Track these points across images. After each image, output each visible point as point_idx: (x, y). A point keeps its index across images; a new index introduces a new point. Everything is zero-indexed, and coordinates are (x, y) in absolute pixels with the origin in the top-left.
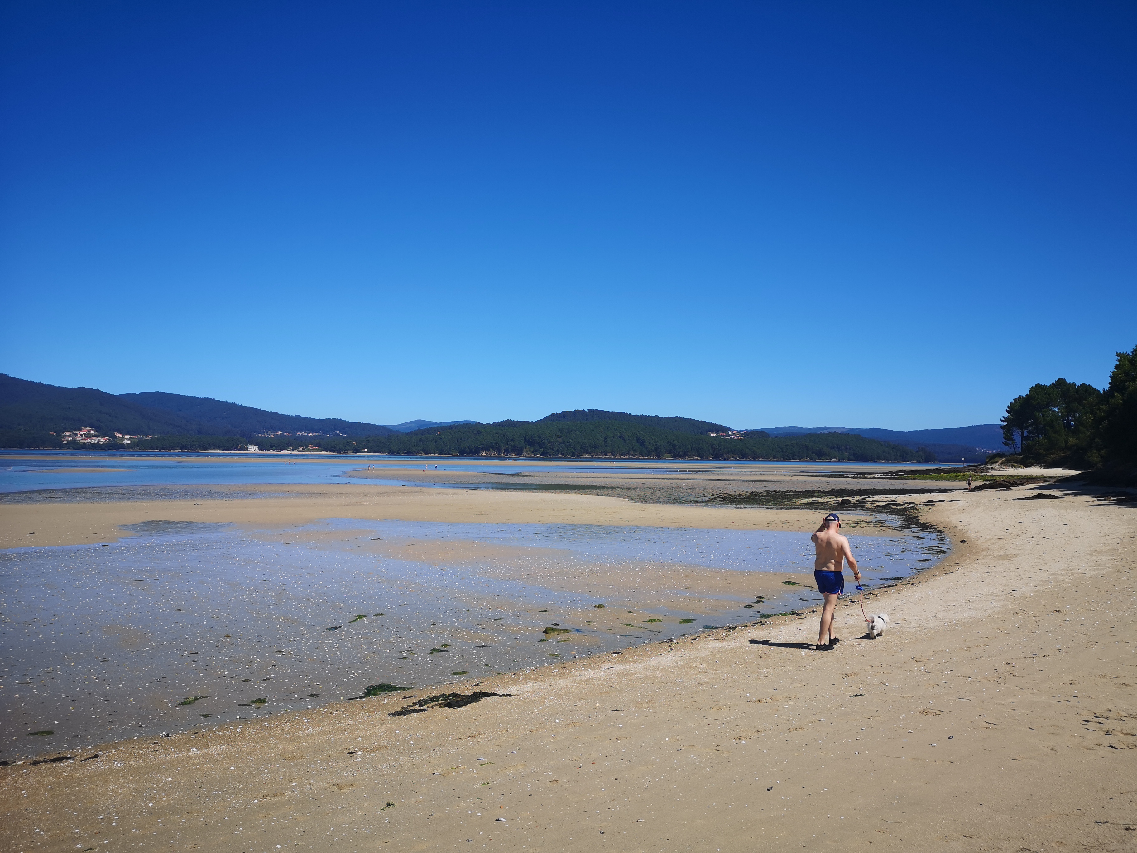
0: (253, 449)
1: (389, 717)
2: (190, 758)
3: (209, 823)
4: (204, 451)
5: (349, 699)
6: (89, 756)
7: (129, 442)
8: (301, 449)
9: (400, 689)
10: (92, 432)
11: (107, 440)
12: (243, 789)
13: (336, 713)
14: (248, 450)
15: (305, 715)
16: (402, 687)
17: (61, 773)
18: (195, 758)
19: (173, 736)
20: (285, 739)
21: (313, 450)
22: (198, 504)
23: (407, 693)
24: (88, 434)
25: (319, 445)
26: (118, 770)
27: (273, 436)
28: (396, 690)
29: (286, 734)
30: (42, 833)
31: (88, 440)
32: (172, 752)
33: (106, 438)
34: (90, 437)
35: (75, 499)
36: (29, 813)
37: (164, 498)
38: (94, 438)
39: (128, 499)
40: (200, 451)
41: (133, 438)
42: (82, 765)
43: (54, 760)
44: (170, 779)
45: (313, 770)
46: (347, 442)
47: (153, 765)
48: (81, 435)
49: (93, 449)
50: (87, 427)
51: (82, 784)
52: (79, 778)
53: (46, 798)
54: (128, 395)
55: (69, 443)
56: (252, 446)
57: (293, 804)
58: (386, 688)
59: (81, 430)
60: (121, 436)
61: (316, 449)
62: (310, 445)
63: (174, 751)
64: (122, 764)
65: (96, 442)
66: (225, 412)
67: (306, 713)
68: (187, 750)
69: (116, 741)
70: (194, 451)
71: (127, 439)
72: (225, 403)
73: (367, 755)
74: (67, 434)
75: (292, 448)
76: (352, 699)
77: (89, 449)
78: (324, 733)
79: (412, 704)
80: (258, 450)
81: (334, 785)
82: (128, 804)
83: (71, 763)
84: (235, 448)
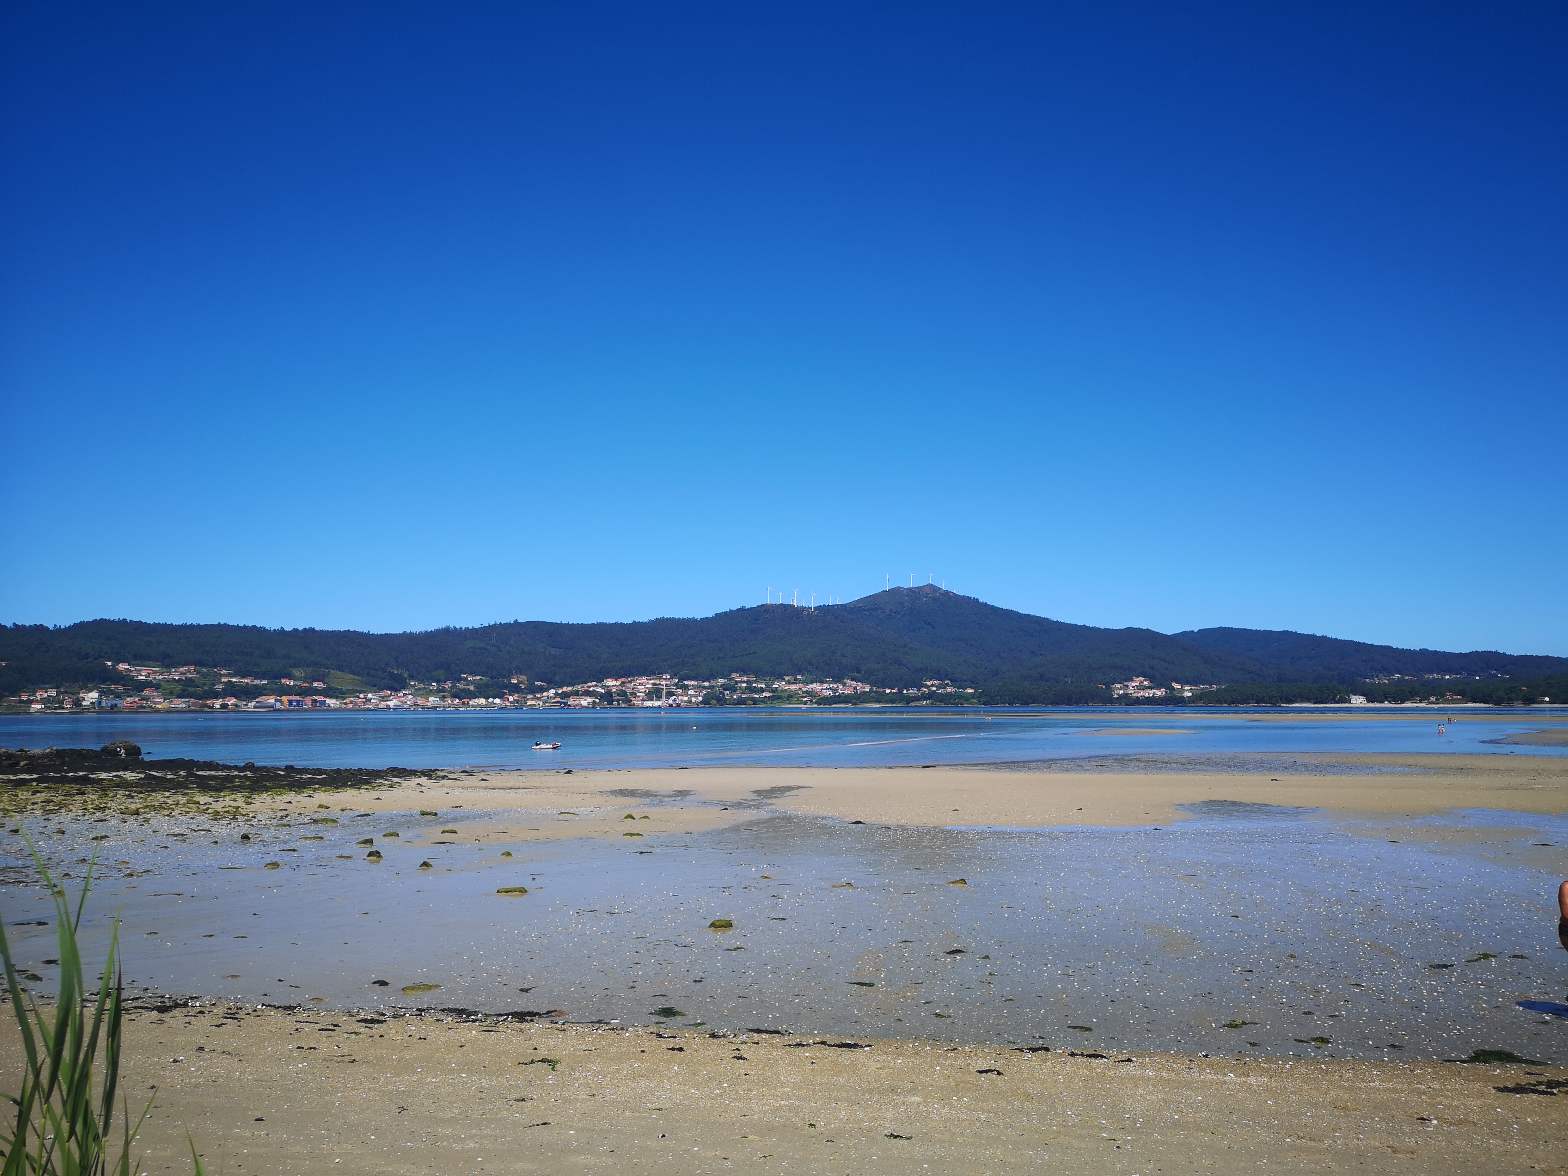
0: (1358, 701)
1: (1494, 1091)
2: (1225, 1082)
3: (1232, 1147)
4: (1287, 705)
5: (1445, 1061)
6: (1124, 1059)
7: (1190, 694)
8: (1433, 699)
9: (1526, 1062)
10: (1145, 683)
11: (1164, 693)
12: (1277, 1125)
13: (1419, 1071)
14: (1350, 703)
15: (1376, 1067)
16: (1530, 1061)
17: (1095, 1069)
18: (1231, 1084)
19: (1212, 1058)
20: (1341, 1087)
21: (1453, 701)
22: (1276, 780)
23: (1533, 1069)
24: (1141, 686)
25: (1463, 693)
26: (1149, 1079)
27: (1387, 682)
28: (1520, 1062)
29: (1343, 1081)
30: (1073, 1116)
31: (1142, 693)
32: (1207, 1073)
33: (1162, 690)
34: (1143, 690)
35: (1127, 769)
36: (1064, 1096)
37: (1234, 770)
38: (1148, 691)
39: (1188, 770)
40: (1282, 705)
41: (1195, 689)
42: (1115, 1066)
43: (1090, 1056)
44: (1200, 1098)
45: (1367, 1125)
46: (1512, 687)
47: (1185, 1081)
48: (1133, 687)
49: (1148, 705)
50: (1138, 676)
51: (1113, 1083)
52: (1110, 1077)
53: (1080, 1088)
54: (1185, 633)
55: (1121, 697)
56: (1356, 697)
57: (1331, 1153)
58: (1504, 1057)
59: (1132, 680)
60: (1180, 687)
61: (1459, 699)
62: (1448, 694)
63: (1210, 1072)
64: (1154, 1073)
65: (1151, 695)
66: (1313, 650)
67: (1379, 1063)
68: (1224, 1074)
69: (1152, 1051)
70: (1274, 705)
71: (1187, 690)
72: (1312, 637)
73: (1445, 1127)
74: (1117, 686)
75: (1418, 699)
76: (1449, 1061)
77: (1144, 704)
78: (1395, 1090)
79: (1535, 1083)
80: (1366, 702)
81: (1388, 1147)
82: (1154, 1111)
83: (1105, 1062)
84: (1331, 700)
